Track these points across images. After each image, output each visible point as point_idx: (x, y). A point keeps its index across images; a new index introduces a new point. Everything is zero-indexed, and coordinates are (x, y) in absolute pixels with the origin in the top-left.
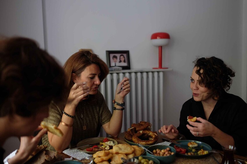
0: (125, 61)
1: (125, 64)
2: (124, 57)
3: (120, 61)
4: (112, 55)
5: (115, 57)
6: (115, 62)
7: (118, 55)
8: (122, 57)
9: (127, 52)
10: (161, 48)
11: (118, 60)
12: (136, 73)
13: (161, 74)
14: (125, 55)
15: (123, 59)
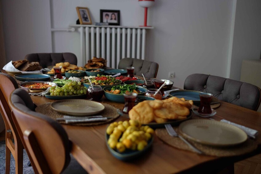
0: (115, 19)
1: (116, 22)
2: (115, 16)
3: (111, 19)
4: (104, 14)
5: (107, 15)
6: (107, 19)
7: (110, 14)
8: (113, 15)
9: (118, 12)
10: (146, 9)
11: (110, 18)
12: (126, 29)
13: (144, 31)
14: (116, 14)
15: (114, 17)
